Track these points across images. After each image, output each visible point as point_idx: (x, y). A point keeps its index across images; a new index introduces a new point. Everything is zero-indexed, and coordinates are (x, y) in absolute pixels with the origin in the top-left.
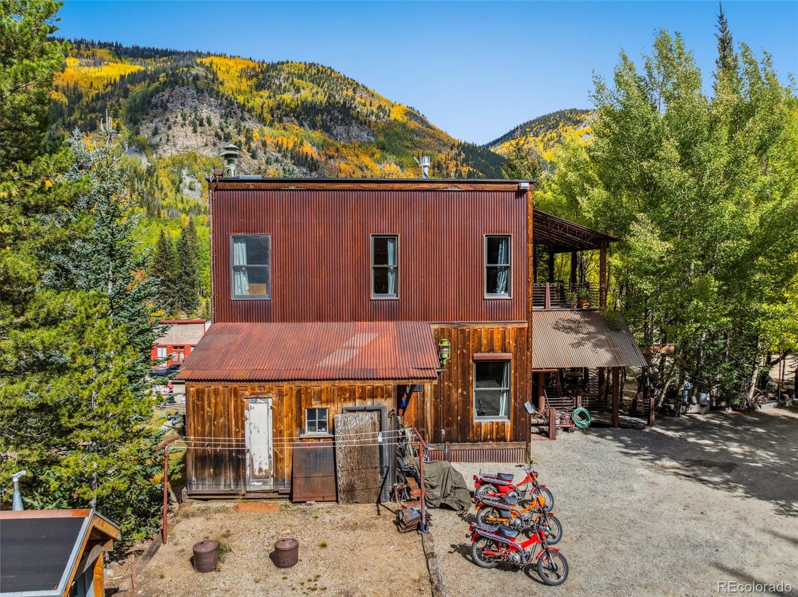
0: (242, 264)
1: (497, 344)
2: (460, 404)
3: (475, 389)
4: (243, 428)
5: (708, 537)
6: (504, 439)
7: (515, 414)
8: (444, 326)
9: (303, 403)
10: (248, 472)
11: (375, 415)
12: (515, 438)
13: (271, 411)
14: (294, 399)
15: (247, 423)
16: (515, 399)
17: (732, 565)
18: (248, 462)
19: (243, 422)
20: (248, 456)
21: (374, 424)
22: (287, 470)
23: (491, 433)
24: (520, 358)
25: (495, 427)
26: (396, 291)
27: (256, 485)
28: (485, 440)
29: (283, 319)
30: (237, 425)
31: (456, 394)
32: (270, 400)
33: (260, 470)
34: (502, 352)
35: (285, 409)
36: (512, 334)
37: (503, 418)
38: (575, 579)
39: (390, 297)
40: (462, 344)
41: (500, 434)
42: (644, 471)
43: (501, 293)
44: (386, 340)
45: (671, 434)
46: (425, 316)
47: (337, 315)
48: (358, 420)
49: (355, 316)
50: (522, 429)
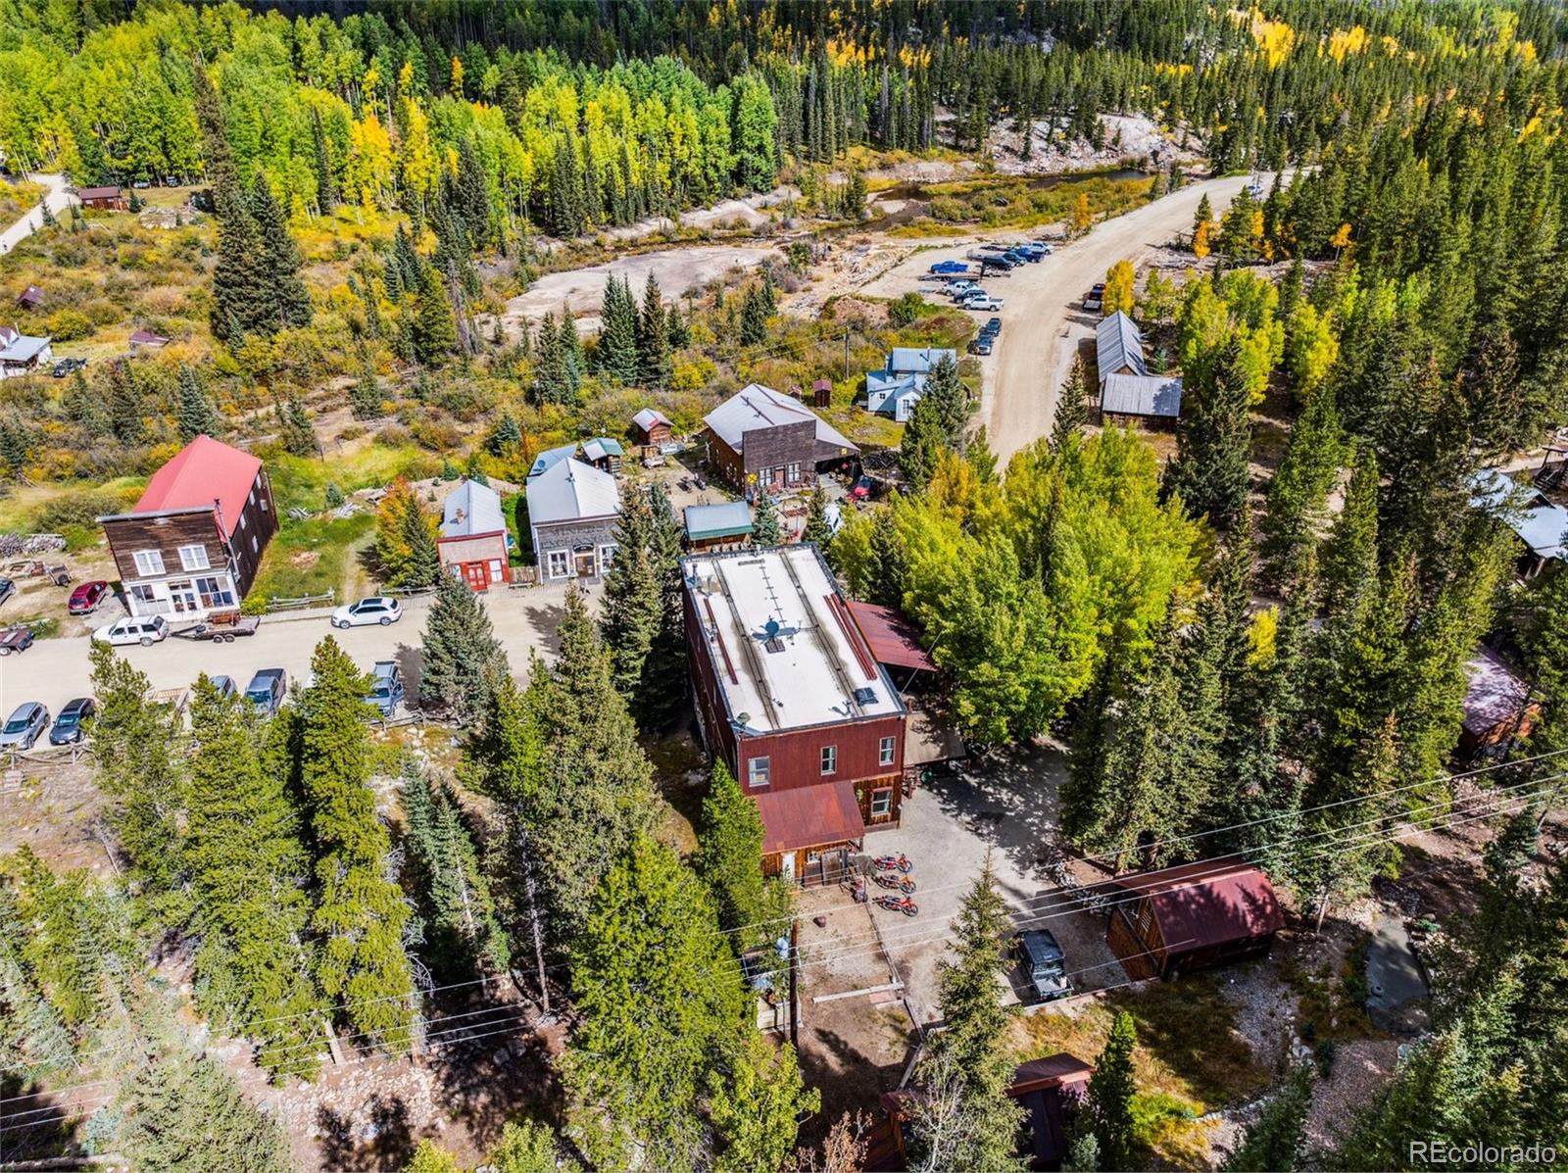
0: (754, 769)
1: (885, 784)
2: (866, 811)
3: (874, 802)
4: (782, 865)
6: (887, 821)
7: (892, 810)
8: (859, 781)
9: (806, 853)
11: (836, 853)
12: (893, 819)
13: (792, 857)
14: (802, 852)
15: (784, 862)
16: (893, 804)
19: (782, 863)
21: (836, 856)
22: (802, 875)
23: (881, 819)
24: (897, 788)
25: (883, 817)
26: (834, 769)
27: (789, 879)
28: (879, 823)
29: (776, 790)
30: (780, 863)
31: (864, 807)
32: (791, 854)
34: (887, 786)
35: (798, 856)
36: (892, 779)
37: (885, 812)
38: (922, 912)
39: (830, 772)
40: (867, 787)
41: (884, 820)
42: (955, 828)
43: (888, 762)
44: (834, 804)
45: (973, 782)
46: (849, 778)
47: (803, 785)
48: (831, 855)
49: (812, 783)
50: (896, 815)
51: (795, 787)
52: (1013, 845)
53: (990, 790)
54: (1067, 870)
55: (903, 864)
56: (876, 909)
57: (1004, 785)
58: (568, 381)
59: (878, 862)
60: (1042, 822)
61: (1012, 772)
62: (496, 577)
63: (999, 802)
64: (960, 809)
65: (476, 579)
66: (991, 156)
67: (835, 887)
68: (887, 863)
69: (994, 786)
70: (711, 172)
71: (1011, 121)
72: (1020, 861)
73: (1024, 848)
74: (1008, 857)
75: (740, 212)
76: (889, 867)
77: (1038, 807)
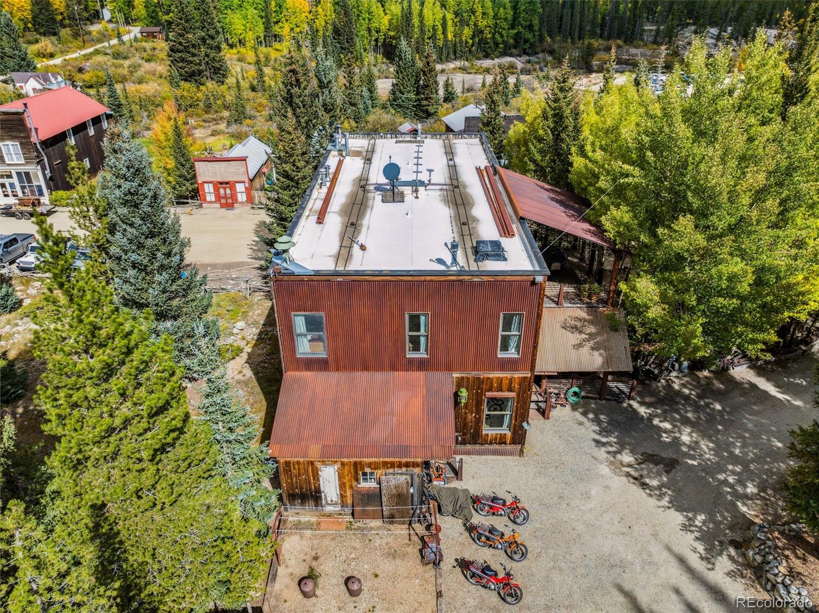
0: (302, 331)
1: (505, 386)
2: (473, 423)
3: (486, 412)
4: (318, 480)
5: (624, 556)
6: (505, 443)
7: (514, 428)
8: (464, 375)
9: (359, 469)
10: (324, 502)
11: (409, 478)
12: (513, 442)
13: (337, 473)
14: (352, 468)
15: (321, 479)
16: (516, 421)
17: (627, 586)
18: (323, 497)
19: (318, 478)
20: (323, 494)
21: (408, 482)
22: (350, 502)
23: (496, 439)
24: (522, 396)
25: (498, 436)
26: (426, 350)
27: (329, 509)
28: (491, 443)
29: (338, 369)
30: (314, 479)
31: (471, 417)
32: (336, 467)
33: (332, 501)
34: (508, 391)
35: (346, 472)
36: (517, 381)
37: (505, 430)
38: (527, 599)
39: (422, 354)
40: (478, 387)
41: (502, 440)
42: (605, 470)
43: (512, 353)
44: (418, 402)
45: (643, 411)
46: (449, 368)
47: (380, 368)
48: (396, 480)
49: (394, 368)
50: (519, 437)
51: (366, 368)
52: (696, 511)
53: (667, 425)
54: (793, 574)
55: (515, 511)
56: (453, 579)
57: (686, 421)
58: (361, 106)
59: (476, 500)
60: (741, 482)
61: (697, 408)
62: (242, 197)
63: (676, 442)
64: (622, 446)
65: (225, 197)
66: (678, 47)
67: (401, 530)
68: (494, 504)
69: (672, 421)
70: (497, 36)
71: (693, 28)
72: (706, 538)
73: (711, 518)
74: (686, 528)
75: (511, 62)
76: (493, 511)
77: (735, 460)
